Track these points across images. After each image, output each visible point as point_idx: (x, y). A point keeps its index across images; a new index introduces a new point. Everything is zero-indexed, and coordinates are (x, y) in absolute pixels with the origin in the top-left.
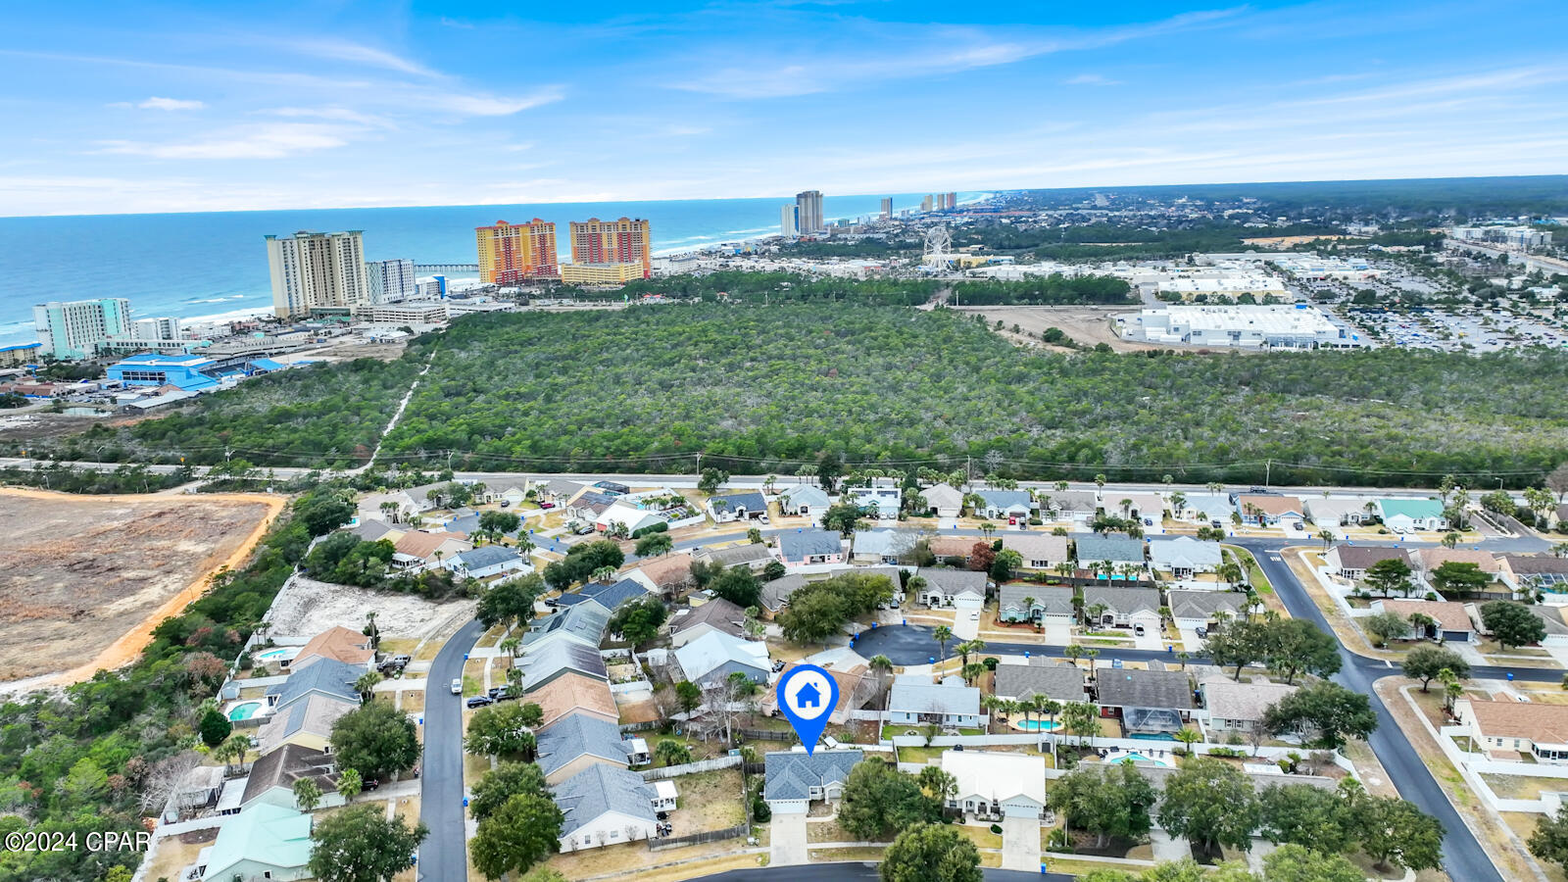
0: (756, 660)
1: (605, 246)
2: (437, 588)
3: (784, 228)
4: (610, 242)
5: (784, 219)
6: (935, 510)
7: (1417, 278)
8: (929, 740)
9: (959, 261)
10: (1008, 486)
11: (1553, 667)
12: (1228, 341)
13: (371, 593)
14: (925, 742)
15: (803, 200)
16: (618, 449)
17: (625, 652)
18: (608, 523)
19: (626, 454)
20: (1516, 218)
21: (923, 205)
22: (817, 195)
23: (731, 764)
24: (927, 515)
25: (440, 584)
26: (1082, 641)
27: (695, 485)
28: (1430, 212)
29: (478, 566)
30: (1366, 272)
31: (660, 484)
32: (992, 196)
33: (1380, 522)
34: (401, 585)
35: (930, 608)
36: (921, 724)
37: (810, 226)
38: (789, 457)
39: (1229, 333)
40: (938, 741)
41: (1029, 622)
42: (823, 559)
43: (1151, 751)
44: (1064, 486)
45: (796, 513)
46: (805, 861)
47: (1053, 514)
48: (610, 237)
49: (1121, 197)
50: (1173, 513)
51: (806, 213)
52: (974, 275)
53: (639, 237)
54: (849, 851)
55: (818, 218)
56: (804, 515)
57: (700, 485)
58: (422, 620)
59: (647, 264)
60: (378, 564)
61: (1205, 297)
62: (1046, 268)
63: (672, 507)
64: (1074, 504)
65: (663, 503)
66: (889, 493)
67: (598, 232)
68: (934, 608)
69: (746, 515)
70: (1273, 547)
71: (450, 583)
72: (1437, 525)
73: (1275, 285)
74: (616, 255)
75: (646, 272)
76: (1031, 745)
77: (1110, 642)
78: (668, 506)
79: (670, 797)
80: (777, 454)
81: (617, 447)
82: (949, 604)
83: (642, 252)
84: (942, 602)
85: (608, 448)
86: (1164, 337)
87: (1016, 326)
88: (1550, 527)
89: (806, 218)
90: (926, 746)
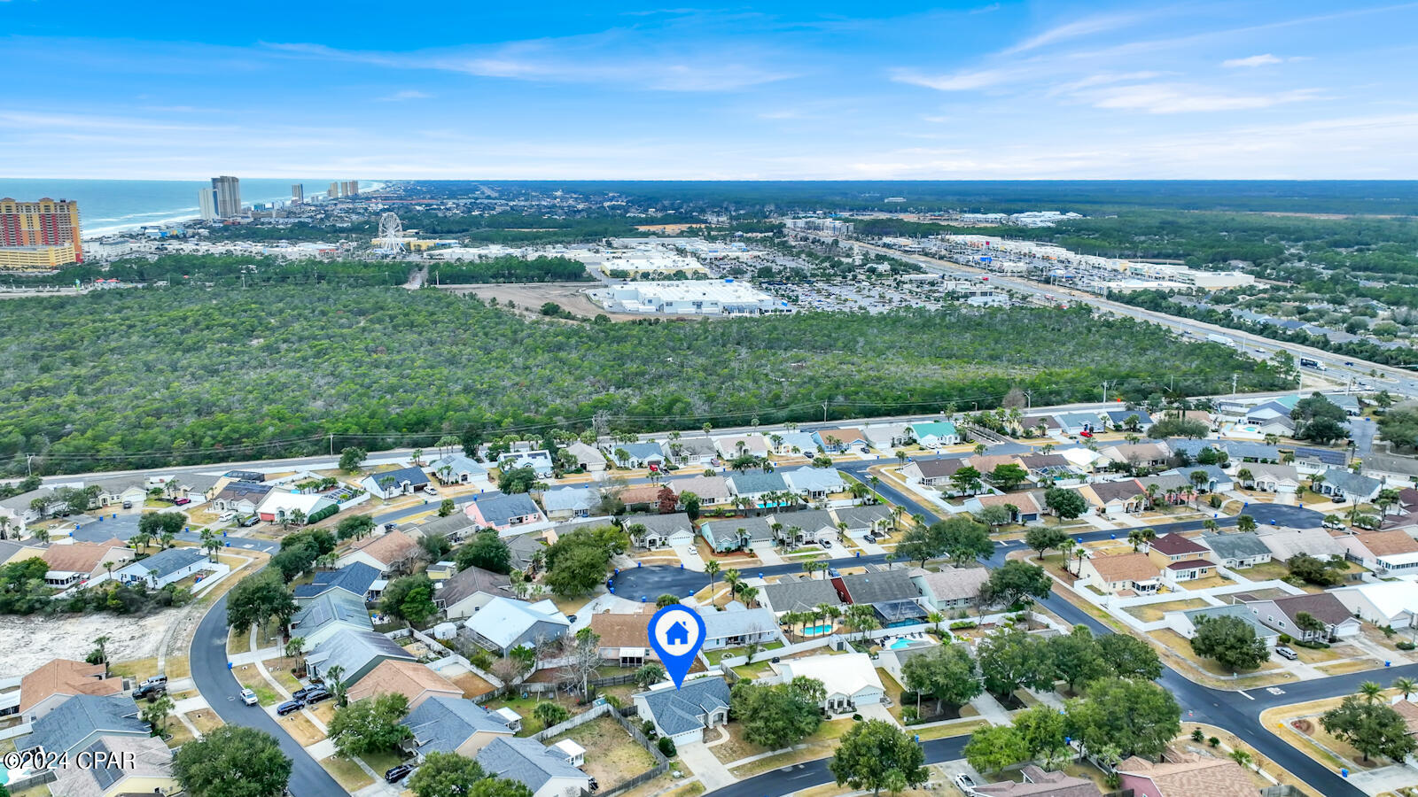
0: (553, 617)
1: (24, 227)
2: (132, 601)
3: (201, 211)
4: (30, 224)
5: (202, 202)
6: (584, 466)
7: (786, 258)
8: (750, 658)
9: (409, 244)
10: (630, 440)
11: (1094, 530)
12: (693, 310)
13: (38, 620)
14: (747, 660)
15: (219, 184)
16: (227, 437)
17: (405, 632)
18: (275, 511)
19: (238, 442)
20: (815, 213)
21: (329, 192)
22: (235, 180)
23: (600, 712)
24: (578, 471)
25: (135, 596)
26: (790, 559)
27: (336, 465)
28: (758, 207)
29: (166, 572)
30: (750, 253)
31: (292, 468)
32: (383, 185)
33: (915, 441)
34: (80, 604)
35: (649, 550)
36: (729, 646)
37: (229, 210)
38: (411, 430)
39: (694, 304)
40: (758, 657)
41: (739, 550)
42: (521, 520)
43: (912, 634)
44: (676, 436)
45: (457, 482)
46: (733, 780)
47: (685, 459)
48: (30, 218)
49: (507, 189)
50: (774, 451)
51: (224, 196)
52: (431, 257)
53: (67, 219)
54: (762, 763)
55: (236, 202)
56: (465, 483)
57: (342, 466)
58: (132, 638)
59: (78, 248)
60: (39, 586)
61: (648, 274)
62: (495, 251)
63: (325, 489)
64: (698, 449)
65: (317, 487)
66: (538, 455)
67: (14, 212)
68: (653, 549)
69: (411, 489)
70: (860, 468)
71: (143, 593)
72: (953, 441)
73: (691, 264)
74: (39, 237)
75: (78, 256)
76: (824, 647)
77: (810, 556)
78: (321, 489)
79: (579, 753)
80: (397, 429)
81: (226, 434)
82: (664, 544)
83: (72, 235)
84: (658, 543)
85: (213, 437)
86: (642, 308)
87: (511, 302)
88: (1018, 434)
89: (224, 201)
90: (747, 664)
